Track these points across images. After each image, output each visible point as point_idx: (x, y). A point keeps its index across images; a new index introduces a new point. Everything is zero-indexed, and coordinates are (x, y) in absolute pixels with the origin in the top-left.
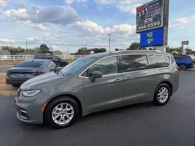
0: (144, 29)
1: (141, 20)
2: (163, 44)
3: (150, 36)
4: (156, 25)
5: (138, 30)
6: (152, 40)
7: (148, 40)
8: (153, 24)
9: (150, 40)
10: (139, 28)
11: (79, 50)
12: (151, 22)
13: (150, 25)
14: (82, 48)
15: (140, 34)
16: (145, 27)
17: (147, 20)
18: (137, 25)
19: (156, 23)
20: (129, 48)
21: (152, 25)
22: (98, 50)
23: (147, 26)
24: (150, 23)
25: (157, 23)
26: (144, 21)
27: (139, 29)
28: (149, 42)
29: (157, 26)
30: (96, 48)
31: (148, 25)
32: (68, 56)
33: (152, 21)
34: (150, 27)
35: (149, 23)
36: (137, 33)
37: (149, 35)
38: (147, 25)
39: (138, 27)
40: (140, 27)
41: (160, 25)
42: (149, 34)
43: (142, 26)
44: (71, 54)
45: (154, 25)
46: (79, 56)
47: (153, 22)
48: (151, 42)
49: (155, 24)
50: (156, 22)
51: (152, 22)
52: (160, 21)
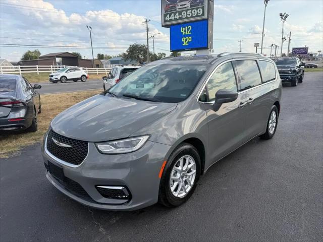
0: (176, 19)
1: (169, 4)
2: (208, 47)
3: (187, 33)
4: (197, 14)
5: (166, 21)
6: (189, 39)
7: (184, 39)
8: (191, 12)
9: (186, 40)
10: (168, 18)
11: (24, 56)
12: (186, 9)
13: (187, 15)
14: (29, 52)
15: (169, 28)
16: (178, 17)
17: (181, 5)
18: (164, 12)
19: (195, 10)
20: (127, 53)
21: (189, 15)
22: (70, 56)
23: (180, 16)
24: (186, 11)
25: (199, 12)
26: (175, 7)
27: (166, 19)
28: (185, 44)
29: (197, 16)
30: (67, 53)
31: (183, 13)
32: (8, 68)
33: (189, 8)
34: (187, 18)
35: (184, 11)
36: (163, 26)
37: (185, 31)
38: (180, 13)
39: (165, 16)
40: (168, 15)
41: (203, 15)
42: (184, 29)
43: (173, 15)
44: (14, 64)
45: (192, 14)
46: (36, 67)
47: (192, 10)
48: (188, 42)
49: (195, 12)
50: (197, 9)
51: (189, 10)
52: (203, 8)
